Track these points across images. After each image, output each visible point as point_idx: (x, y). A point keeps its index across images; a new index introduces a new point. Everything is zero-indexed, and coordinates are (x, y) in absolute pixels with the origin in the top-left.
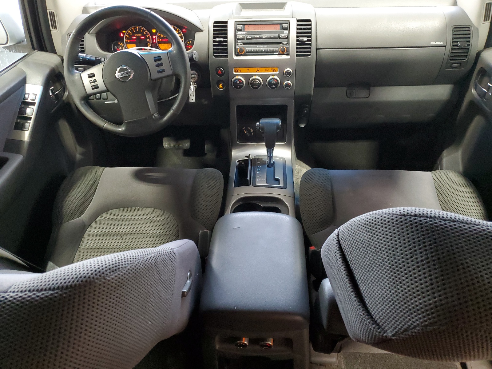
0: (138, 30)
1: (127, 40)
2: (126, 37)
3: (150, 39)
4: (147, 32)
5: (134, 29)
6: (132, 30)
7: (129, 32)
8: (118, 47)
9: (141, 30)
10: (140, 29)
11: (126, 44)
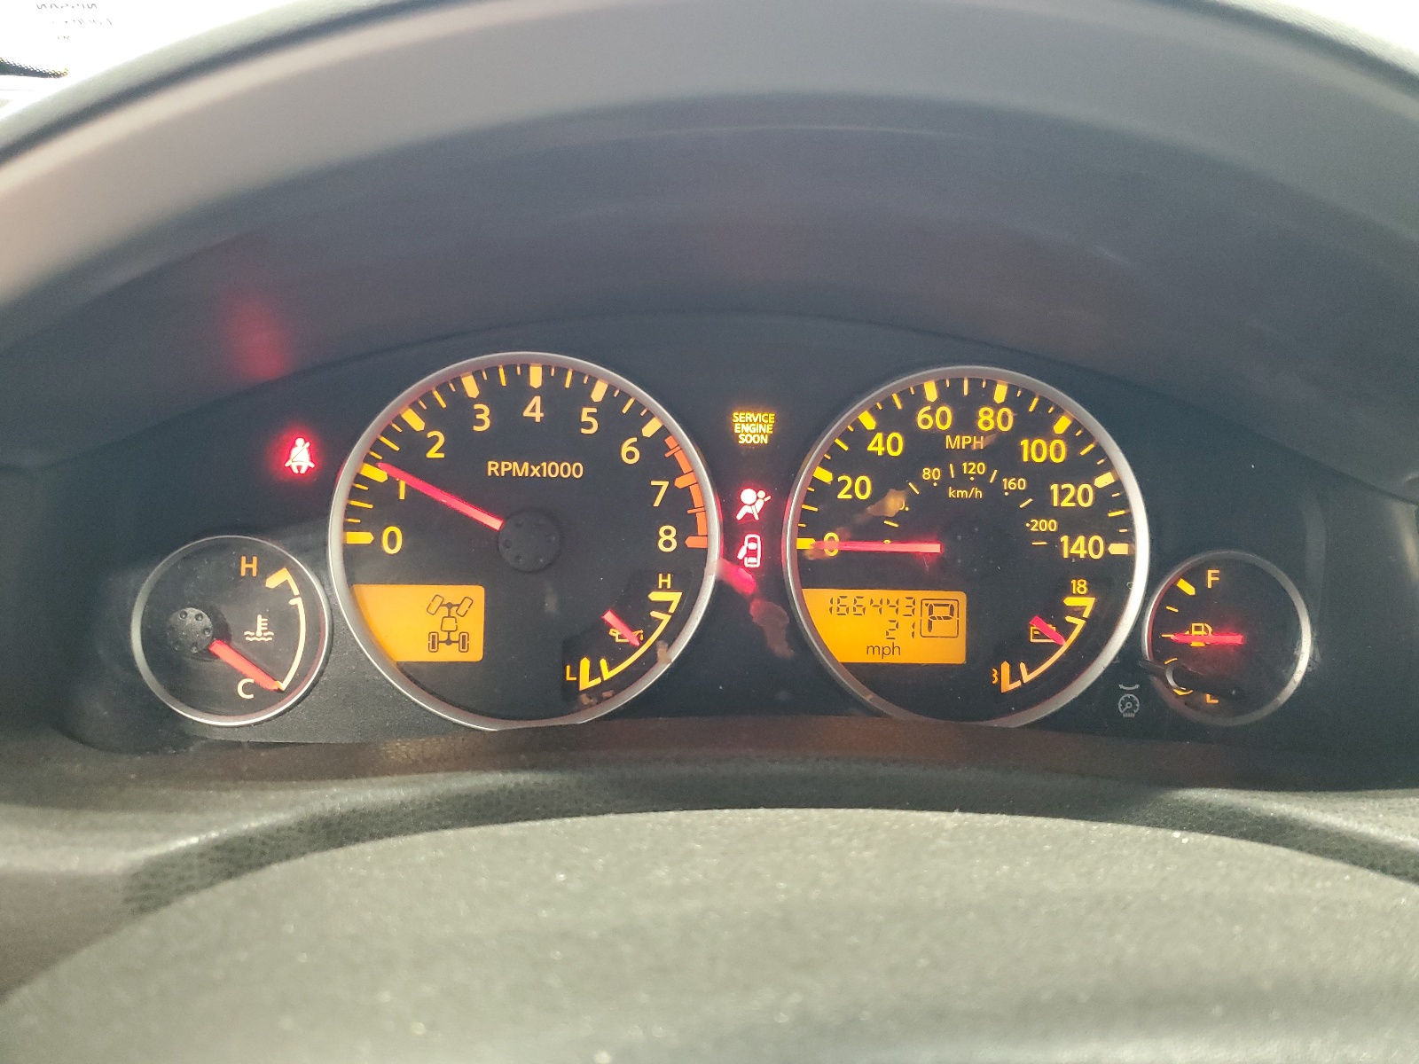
0: (534, 410)
1: (372, 522)
2: (354, 493)
3: (687, 526)
4: (664, 432)
5: (490, 391)
6: (460, 402)
7: (417, 423)
8: (231, 615)
9: (586, 414)
10: (563, 400)
11: (351, 580)
